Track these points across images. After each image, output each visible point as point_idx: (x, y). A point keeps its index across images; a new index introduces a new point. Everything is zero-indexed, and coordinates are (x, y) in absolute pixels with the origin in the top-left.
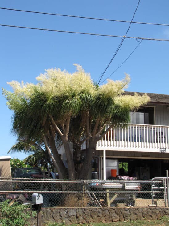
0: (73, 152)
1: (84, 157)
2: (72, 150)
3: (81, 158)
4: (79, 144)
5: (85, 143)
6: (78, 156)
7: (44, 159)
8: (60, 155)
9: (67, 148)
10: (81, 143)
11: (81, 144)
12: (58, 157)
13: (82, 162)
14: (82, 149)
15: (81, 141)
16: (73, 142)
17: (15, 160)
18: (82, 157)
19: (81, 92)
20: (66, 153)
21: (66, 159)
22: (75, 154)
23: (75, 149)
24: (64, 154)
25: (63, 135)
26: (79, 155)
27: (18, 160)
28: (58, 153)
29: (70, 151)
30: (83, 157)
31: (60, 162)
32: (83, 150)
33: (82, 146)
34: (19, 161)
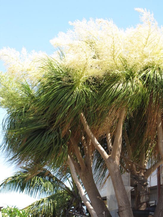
0: (132, 192)
1: (154, 202)
2: (129, 188)
3: (148, 205)
4: (143, 174)
5: (155, 173)
6: (142, 201)
7: (69, 207)
8: (105, 199)
9: (117, 184)
10: (148, 173)
11: (147, 177)
12: (100, 202)
13: (150, 213)
14: (149, 186)
15: (146, 170)
16: (131, 171)
17: (11, 210)
18: (151, 202)
19: (146, 68)
20: (116, 196)
21: (117, 208)
22: (135, 195)
23: (135, 186)
24: (111, 196)
25: (109, 157)
26: (143, 199)
27: (16, 210)
28: (100, 196)
29: (124, 190)
30: (152, 203)
31: (104, 213)
32: (152, 189)
33: (149, 179)
34: (20, 213)
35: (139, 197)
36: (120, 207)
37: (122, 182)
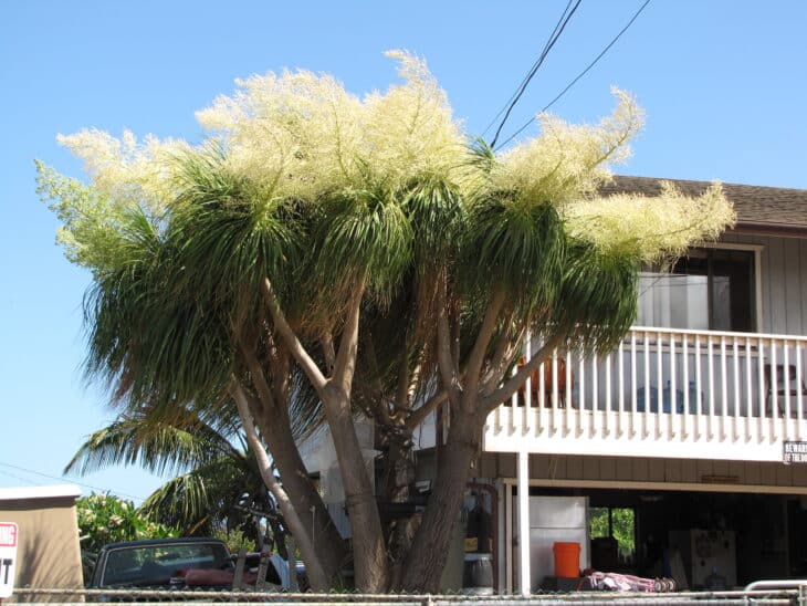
0: (377, 461)
1: (427, 483)
2: (372, 454)
3: (413, 490)
4: (402, 421)
5: (431, 418)
6: (399, 483)
7: (238, 496)
8: (316, 476)
9: (344, 441)
10: (415, 418)
11: (413, 427)
12: (304, 484)
13: (417, 508)
14: (416, 448)
15: (411, 412)
16: (377, 414)
17: (100, 500)
18: (418, 484)
19: (413, 184)
20: (341, 467)
21: (343, 498)
22: (384, 469)
23: (385, 449)
24: (331, 471)
25: (329, 383)
26: (402, 478)
27: (111, 500)
28: (303, 469)
29: (360, 456)
30: (424, 485)
31: (313, 509)
32: (423, 454)
33: (416, 433)
34: (121, 509)
35: (393, 474)
36: (349, 496)
37: (355, 439)
